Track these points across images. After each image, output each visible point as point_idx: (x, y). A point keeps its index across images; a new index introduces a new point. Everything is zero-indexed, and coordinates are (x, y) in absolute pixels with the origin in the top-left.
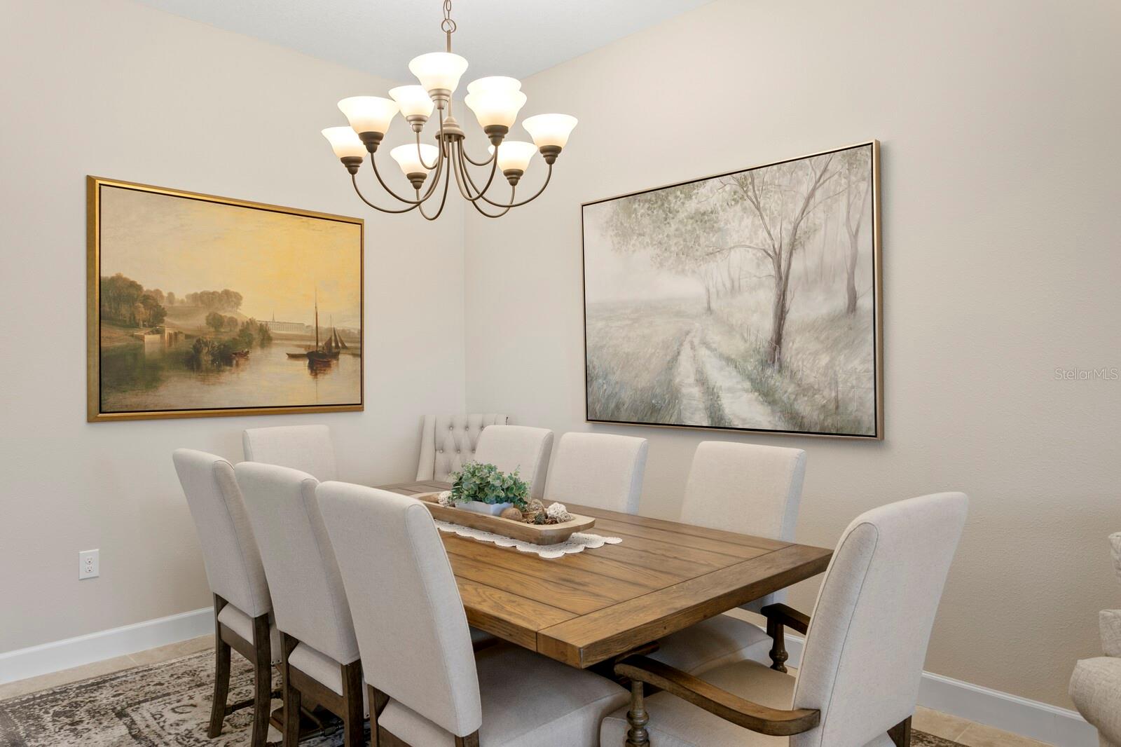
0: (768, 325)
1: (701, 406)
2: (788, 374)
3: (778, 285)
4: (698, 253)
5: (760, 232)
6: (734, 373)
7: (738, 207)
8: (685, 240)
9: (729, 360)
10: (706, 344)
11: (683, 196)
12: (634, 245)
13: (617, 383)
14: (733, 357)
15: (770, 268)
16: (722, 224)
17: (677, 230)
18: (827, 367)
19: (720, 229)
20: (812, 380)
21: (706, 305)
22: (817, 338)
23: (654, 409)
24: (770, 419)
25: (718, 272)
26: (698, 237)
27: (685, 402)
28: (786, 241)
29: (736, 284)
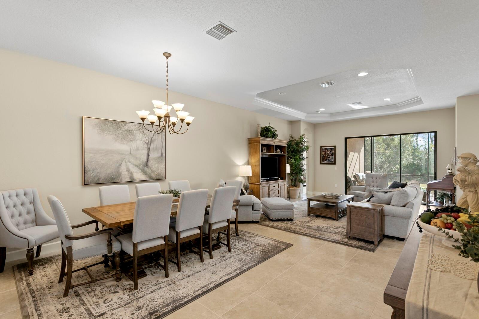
0: (145, 158)
1: (128, 177)
2: (149, 168)
3: (148, 150)
4: (128, 140)
5: (144, 138)
6: (137, 168)
7: (139, 131)
8: (124, 136)
9: (136, 165)
10: (130, 162)
11: (123, 124)
12: (106, 134)
13: (98, 172)
14: (137, 165)
15: (146, 146)
16: (135, 134)
17: (122, 132)
18: (157, 166)
19: (134, 135)
20: (154, 169)
21: (130, 152)
22: (155, 161)
23: (112, 179)
24: (145, 178)
25: (133, 145)
26: (128, 135)
27: (123, 176)
28: (149, 141)
29: (138, 148)
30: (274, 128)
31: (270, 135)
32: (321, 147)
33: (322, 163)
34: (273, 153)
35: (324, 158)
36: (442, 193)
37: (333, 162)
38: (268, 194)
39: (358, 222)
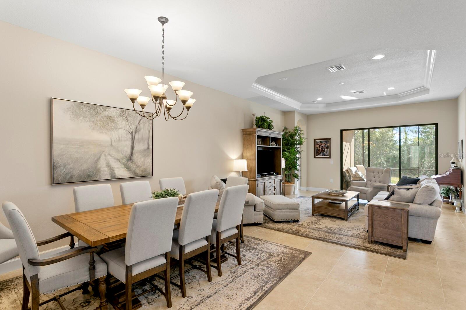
0: (129, 151)
1: (108, 173)
2: (134, 163)
3: (132, 141)
4: (108, 128)
5: (127, 126)
6: (119, 163)
7: (121, 118)
8: (103, 123)
9: (117, 160)
10: (110, 155)
11: (103, 109)
12: (81, 120)
13: (71, 168)
14: (119, 159)
15: (130, 136)
16: (116, 121)
17: (100, 119)
18: (143, 161)
19: (115, 123)
20: (139, 164)
21: (110, 144)
22: (141, 154)
23: (89, 176)
24: (129, 175)
25: (115, 135)
26: (108, 123)
27: (102, 172)
28: (134, 130)
29: (120, 139)
30: (269, 119)
31: (266, 125)
32: (315, 140)
33: (316, 156)
34: (269, 145)
35: (318, 151)
36: (447, 188)
37: (328, 156)
38: (264, 191)
39: (382, 224)
